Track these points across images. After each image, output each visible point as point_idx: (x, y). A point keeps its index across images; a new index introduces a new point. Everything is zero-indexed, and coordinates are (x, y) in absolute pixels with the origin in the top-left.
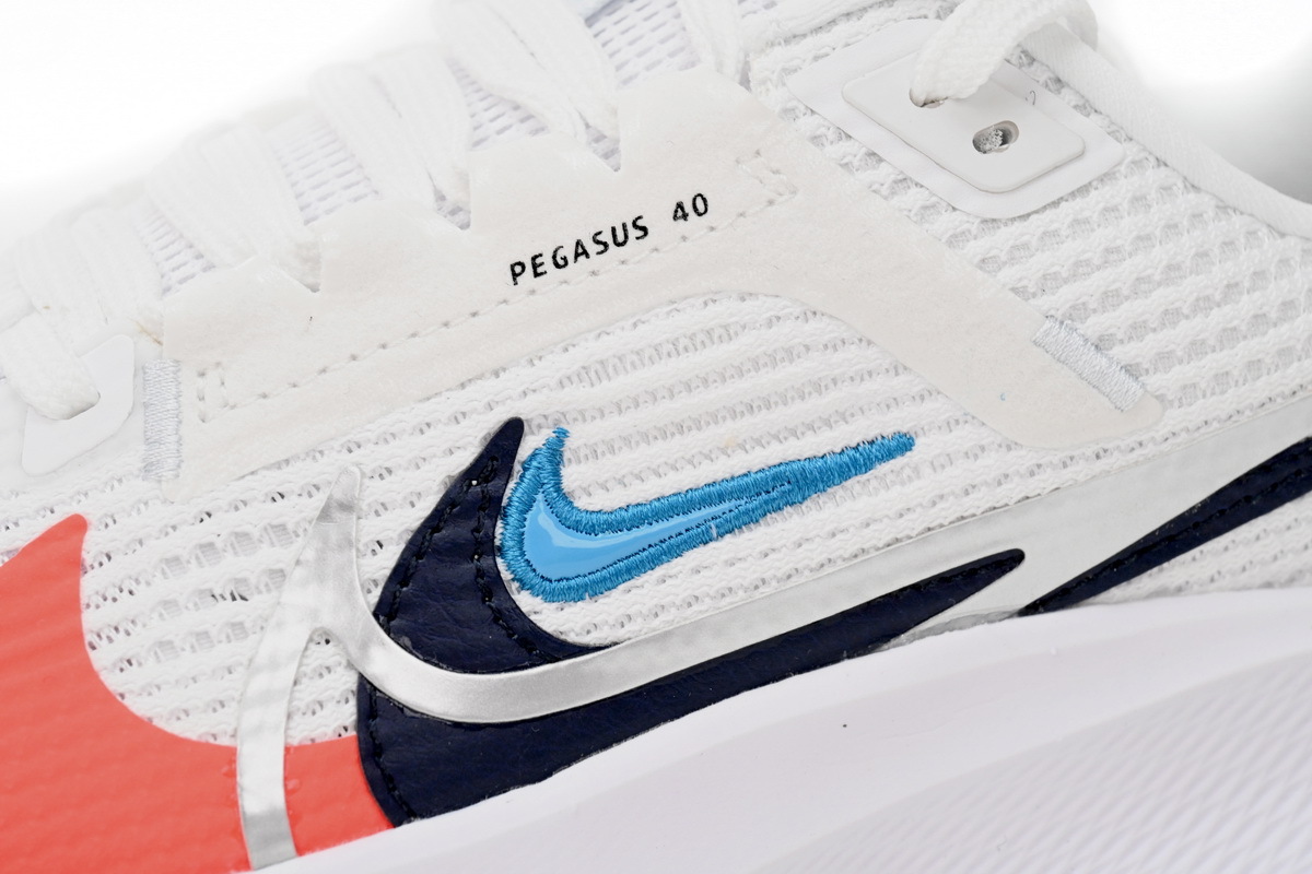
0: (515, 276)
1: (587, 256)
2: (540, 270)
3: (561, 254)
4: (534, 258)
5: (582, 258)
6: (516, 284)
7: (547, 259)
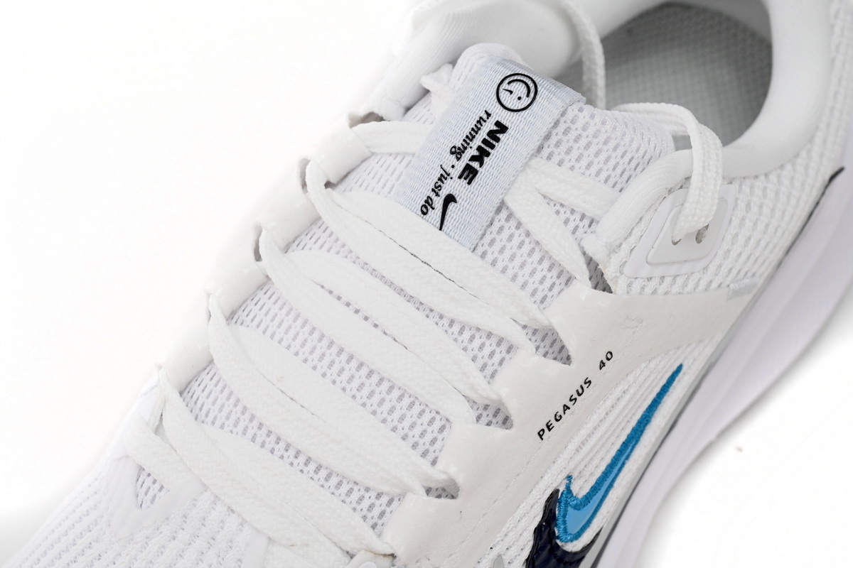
0: (541, 436)
1: (569, 408)
2: (551, 427)
3: (558, 414)
4: (547, 425)
5: (567, 411)
6: (542, 439)
7: (553, 421)
